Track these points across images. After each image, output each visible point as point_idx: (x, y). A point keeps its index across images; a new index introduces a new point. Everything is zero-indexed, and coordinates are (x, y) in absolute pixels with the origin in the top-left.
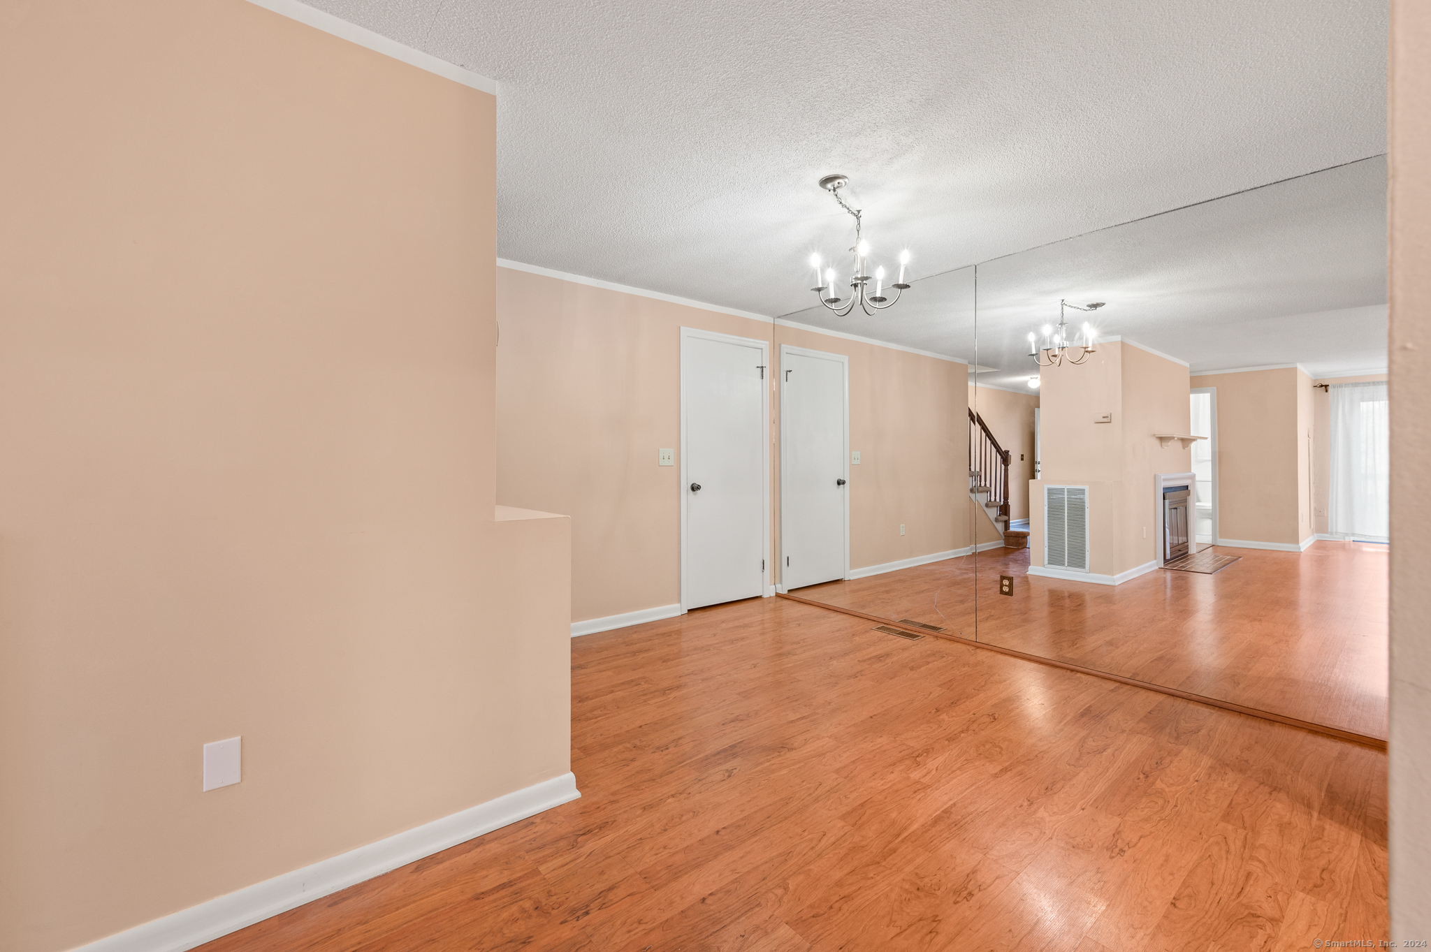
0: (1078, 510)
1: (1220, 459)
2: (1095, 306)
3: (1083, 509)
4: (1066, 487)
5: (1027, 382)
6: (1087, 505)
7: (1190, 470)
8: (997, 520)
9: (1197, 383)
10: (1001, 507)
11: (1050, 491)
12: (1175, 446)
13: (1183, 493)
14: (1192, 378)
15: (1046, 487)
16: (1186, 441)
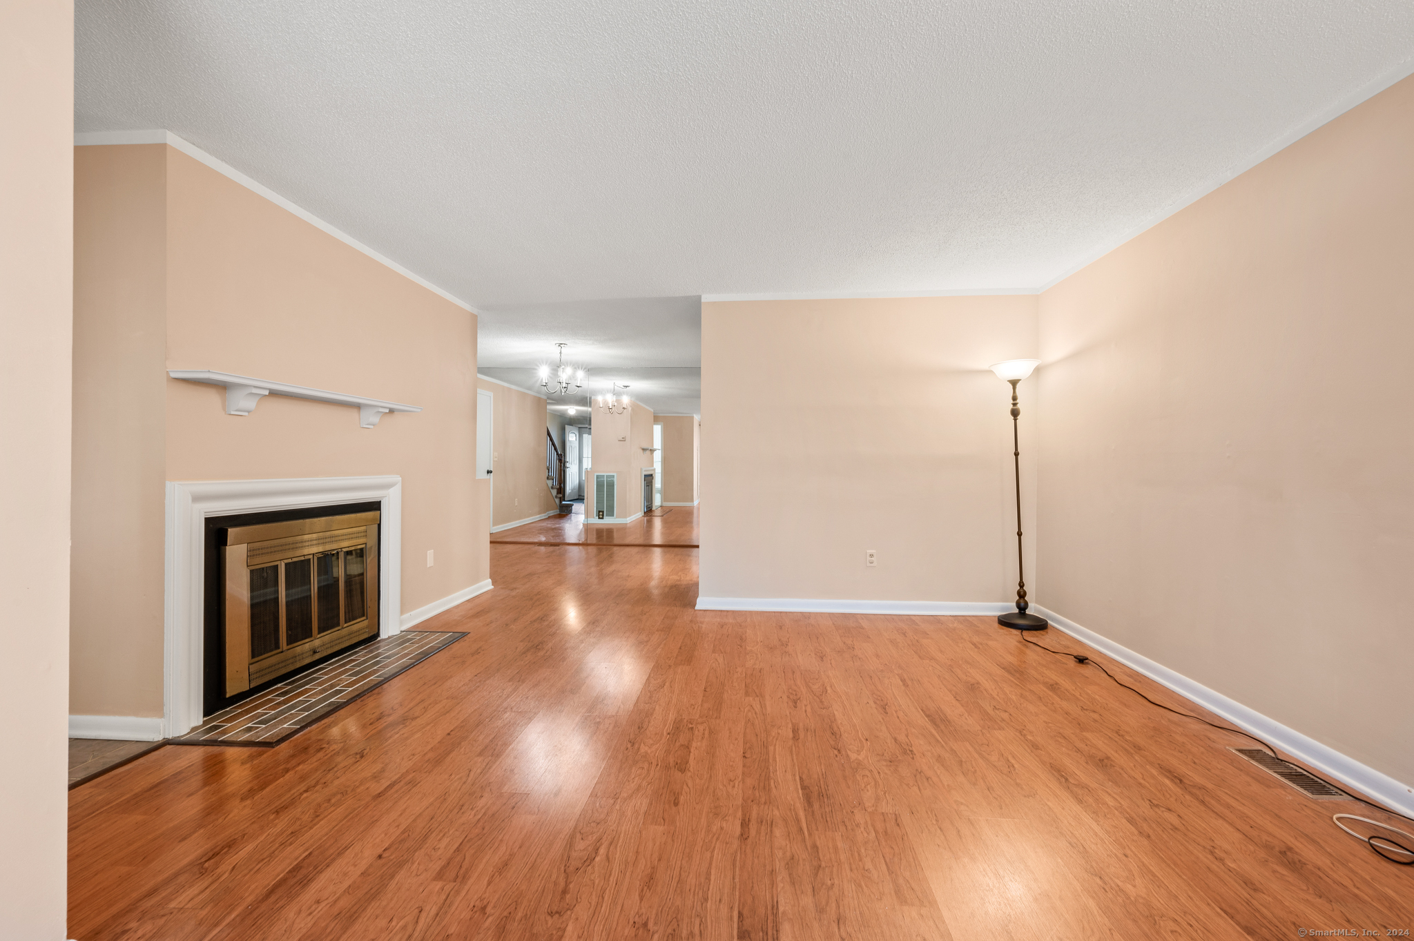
0: (611, 485)
1: (665, 460)
2: (626, 387)
3: (613, 485)
4: (605, 474)
5: (567, 410)
6: (615, 483)
7: (653, 466)
8: (556, 497)
9: (657, 419)
10: (558, 489)
11: (598, 477)
12: (648, 452)
13: (650, 478)
14: (654, 416)
15: (596, 474)
16: (652, 451)
